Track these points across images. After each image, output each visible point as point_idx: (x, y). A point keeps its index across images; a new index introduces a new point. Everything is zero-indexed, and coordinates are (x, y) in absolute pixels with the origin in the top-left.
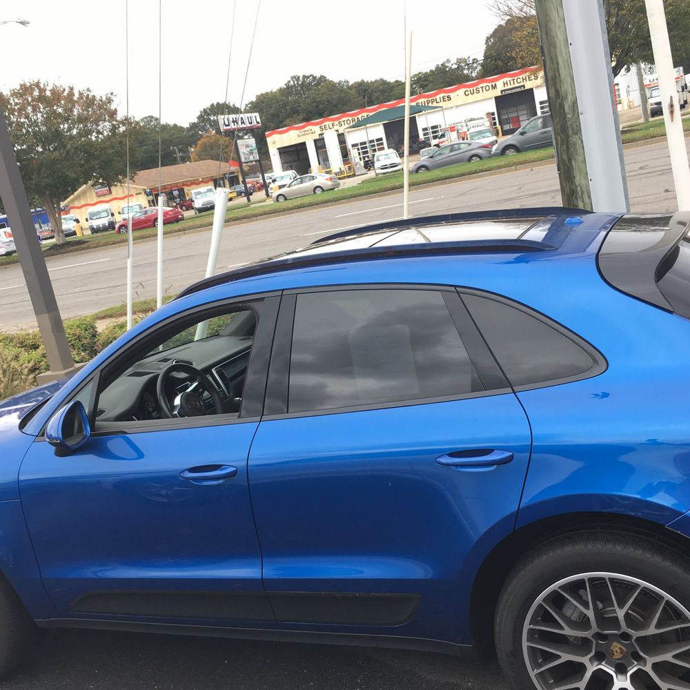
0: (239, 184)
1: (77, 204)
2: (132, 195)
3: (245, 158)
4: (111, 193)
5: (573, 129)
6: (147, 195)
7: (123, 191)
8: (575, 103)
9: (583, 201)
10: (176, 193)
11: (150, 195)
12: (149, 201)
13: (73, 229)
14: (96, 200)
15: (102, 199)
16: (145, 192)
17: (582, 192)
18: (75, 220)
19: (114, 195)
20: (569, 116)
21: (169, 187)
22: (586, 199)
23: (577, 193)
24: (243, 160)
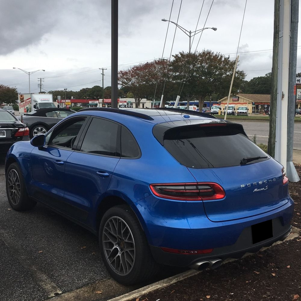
0: (297, 108)
1: (224, 102)
2: (246, 103)
3: (299, 97)
4: (238, 101)
5: (275, 98)
6: (253, 105)
7: (244, 101)
8: (277, 89)
9: (273, 124)
10: (266, 106)
11: (254, 105)
12: (253, 107)
13: (218, 112)
14: (232, 102)
15: (234, 102)
16: (252, 103)
17: (274, 121)
18: (219, 108)
19: (239, 102)
20: (274, 93)
21: (264, 103)
22: (275, 124)
23: (272, 121)
24: (297, 98)
